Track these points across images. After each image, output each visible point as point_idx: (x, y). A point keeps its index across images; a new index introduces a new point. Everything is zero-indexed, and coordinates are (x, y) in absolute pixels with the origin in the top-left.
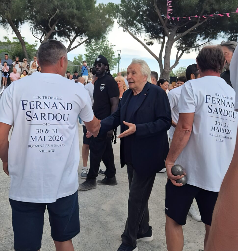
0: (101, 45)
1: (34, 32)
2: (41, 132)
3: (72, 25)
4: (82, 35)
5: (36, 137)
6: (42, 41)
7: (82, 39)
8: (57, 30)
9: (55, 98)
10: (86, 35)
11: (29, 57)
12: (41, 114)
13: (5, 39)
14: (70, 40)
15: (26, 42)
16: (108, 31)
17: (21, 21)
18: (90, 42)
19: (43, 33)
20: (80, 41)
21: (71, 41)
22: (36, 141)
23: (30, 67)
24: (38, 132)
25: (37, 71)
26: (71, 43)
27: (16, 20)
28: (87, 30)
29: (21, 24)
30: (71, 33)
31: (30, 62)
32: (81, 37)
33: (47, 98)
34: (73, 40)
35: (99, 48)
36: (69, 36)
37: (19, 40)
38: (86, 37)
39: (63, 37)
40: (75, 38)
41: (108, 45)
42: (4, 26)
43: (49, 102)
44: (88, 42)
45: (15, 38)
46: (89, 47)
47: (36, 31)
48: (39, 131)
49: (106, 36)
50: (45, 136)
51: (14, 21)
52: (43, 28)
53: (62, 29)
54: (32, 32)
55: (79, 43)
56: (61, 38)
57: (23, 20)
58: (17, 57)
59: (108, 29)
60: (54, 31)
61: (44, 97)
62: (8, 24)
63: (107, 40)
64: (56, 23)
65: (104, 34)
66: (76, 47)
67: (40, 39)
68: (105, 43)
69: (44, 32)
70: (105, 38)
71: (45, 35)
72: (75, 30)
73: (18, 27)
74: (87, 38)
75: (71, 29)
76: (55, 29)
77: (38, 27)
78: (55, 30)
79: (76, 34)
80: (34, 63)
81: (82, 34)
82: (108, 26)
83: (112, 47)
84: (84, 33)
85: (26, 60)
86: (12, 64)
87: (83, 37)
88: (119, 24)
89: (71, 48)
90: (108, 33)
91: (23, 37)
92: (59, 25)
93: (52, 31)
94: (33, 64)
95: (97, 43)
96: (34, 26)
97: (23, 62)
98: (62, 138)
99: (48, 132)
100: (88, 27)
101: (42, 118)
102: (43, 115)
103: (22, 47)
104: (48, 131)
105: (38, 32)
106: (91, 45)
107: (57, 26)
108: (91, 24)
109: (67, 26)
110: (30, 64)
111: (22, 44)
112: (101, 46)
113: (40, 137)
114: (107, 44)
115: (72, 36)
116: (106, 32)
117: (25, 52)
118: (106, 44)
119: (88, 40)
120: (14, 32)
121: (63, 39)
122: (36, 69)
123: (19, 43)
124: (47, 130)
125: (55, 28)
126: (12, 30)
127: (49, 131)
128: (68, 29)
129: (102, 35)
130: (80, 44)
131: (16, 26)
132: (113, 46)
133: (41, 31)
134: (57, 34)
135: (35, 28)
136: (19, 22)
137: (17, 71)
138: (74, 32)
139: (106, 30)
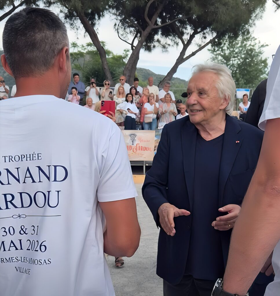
0: (240, 47)
1: (121, 31)
2: (12, 233)
3: (188, 13)
4: (205, 31)
5: (3, 242)
6: (135, 47)
7: (205, 38)
8: (161, 24)
9: (28, 156)
10: (213, 30)
11: (113, 78)
12: (5, 195)
13: (73, 48)
14: (183, 42)
15: (107, 50)
16: (254, 20)
17: (99, 12)
18: (220, 44)
19: (135, 33)
20: (202, 42)
21: (186, 43)
22: (5, 250)
23: (114, 95)
24: (6, 232)
25: (126, 102)
26: (186, 47)
27: (90, 11)
28: (214, 20)
29: (99, 19)
30: (186, 28)
31: (115, 87)
32: (204, 34)
33: (13, 159)
34: (189, 42)
35: (236, 53)
36: (181, 35)
37: (96, 48)
38: (212, 33)
39: (170, 37)
40: (192, 37)
41: (253, 46)
42: (72, 24)
43: (18, 168)
44: (216, 43)
45: (89, 45)
46: (218, 52)
47: (125, 29)
48: (7, 230)
49: (251, 30)
50: (20, 240)
51: (87, 15)
52: (136, 22)
53: (168, 22)
54: (118, 32)
55: (200, 45)
56: (168, 38)
57: (103, 11)
58: (93, 78)
59: (254, 15)
60: (156, 27)
61: (7, 159)
62: (78, 19)
63: (253, 36)
64: (159, 11)
65: (247, 26)
66: (193, 54)
67: (131, 43)
68: (249, 43)
69: (139, 29)
70: (248, 33)
71: (139, 35)
72: (192, 22)
73: (93, 25)
74: (215, 34)
75: (186, 21)
76: (156, 24)
77: (127, 22)
78: (158, 25)
79: (194, 30)
80: (120, 87)
81: (206, 29)
82: (254, 10)
83: (262, 49)
84: (209, 27)
85: (107, 83)
86: (85, 90)
87: (207, 35)
88: (276, 4)
89: (185, 57)
90: (254, 24)
91: (103, 42)
92: (164, 14)
93: (152, 26)
94: (119, 89)
95: (232, 45)
96: (121, 21)
97: (103, 86)
98: (45, 246)
99: (25, 233)
100: (216, 14)
101: (9, 203)
102: (9, 198)
103: (101, 60)
104: (24, 230)
105: (128, 30)
106: (222, 48)
107: (161, 16)
108: (222, 9)
109: (177, 15)
110: (113, 89)
111: (100, 54)
112: (241, 49)
113: (12, 242)
114: (252, 44)
115: (188, 34)
116: (251, 21)
117: (105, 68)
118: (250, 45)
119: (216, 40)
120: (87, 34)
121: (172, 40)
122: (125, 99)
123: (96, 54)
124: (23, 227)
125: (156, 21)
126: (84, 30)
127: (26, 229)
128: (180, 21)
129: (242, 29)
130: (201, 48)
131: (90, 22)
132: (262, 46)
133: (132, 29)
134: (160, 33)
135: (123, 24)
136: (96, 15)
137: (93, 103)
138: (190, 26)
139: (251, 17)
